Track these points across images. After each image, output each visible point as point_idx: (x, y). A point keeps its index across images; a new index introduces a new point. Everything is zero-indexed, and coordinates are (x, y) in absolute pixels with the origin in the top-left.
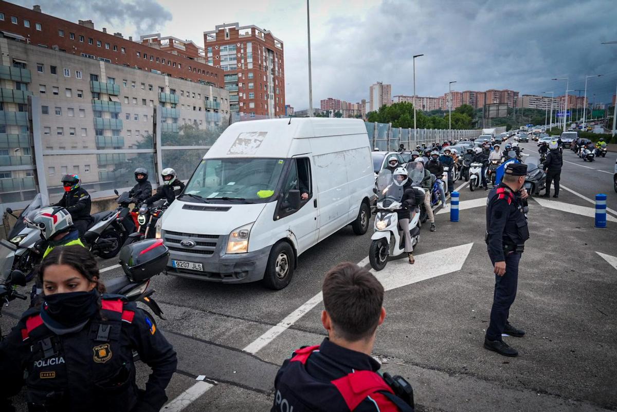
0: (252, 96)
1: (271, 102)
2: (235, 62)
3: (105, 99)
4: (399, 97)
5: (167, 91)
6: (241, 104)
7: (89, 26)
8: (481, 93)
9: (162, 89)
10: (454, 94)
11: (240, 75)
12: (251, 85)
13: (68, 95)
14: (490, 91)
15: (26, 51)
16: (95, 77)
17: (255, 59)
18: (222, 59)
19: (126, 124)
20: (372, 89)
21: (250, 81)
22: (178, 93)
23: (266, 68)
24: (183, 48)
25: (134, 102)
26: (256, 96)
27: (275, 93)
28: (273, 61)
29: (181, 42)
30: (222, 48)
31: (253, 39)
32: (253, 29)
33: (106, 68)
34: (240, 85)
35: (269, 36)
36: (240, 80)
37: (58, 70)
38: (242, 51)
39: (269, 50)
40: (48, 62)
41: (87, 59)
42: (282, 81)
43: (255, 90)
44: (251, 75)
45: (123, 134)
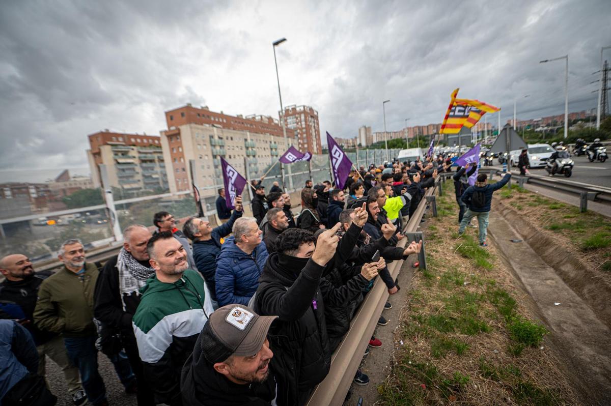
0: (305, 141)
1: (315, 143)
2: (295, 124)
3: (250, 149)
4: (376, 133)
5: (273, 143)
6: (300, 146)
7: (241, 117)
8: (425, 127)
9: (271, 142)
10: (409, 129)
11: (299, 131)
12: (305, 135)
13: (237, 149)
14: (430, 125)
15: (222, 132)
16: (246, 140)
17: (306, 121)
18: (289, 123)
19: (259, 160)
20: (360, 130)
21: (304, 133)
22: (277, 143)
23: (311, 126)
24: (267, 120)
25: (260, 149)
26: (308, 141)
27: (316, 138)
28: (314, 122)
29: (266, 117)
30: (288, 118)
31: (304, 112)
32: (304, 107)
33: (250, 135)
34: (299, 136)
35: (311, 109)
36: (299, 133)
37: (234, 138)
38: (299, 119)
39: (312, 117)
40: (230, 135)
41: (242, 132)
42: (319, 132)
43: (307, 137)
44: (304, 130)
45: (258, 165)
